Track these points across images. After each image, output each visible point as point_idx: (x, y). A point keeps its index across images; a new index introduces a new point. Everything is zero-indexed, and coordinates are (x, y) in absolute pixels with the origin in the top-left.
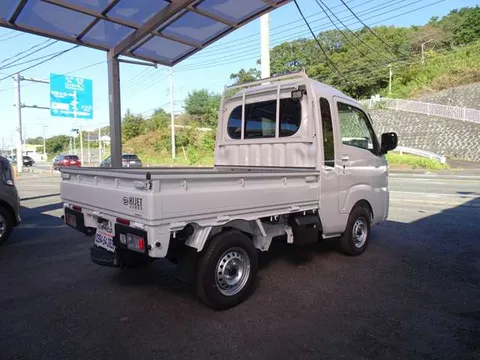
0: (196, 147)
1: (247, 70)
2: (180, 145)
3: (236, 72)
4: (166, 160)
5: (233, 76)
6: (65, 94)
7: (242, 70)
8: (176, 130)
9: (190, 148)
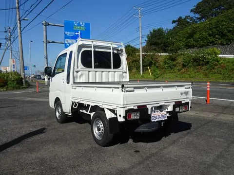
0: (157, 67)
1: (183, 17)
2: (146, 66)
3: (176, 19)
4: (136, 76)
5: (174, 22)
6: (74, 33)
7: (180, 18)
8: (143, 55)
9: (153, 67)
